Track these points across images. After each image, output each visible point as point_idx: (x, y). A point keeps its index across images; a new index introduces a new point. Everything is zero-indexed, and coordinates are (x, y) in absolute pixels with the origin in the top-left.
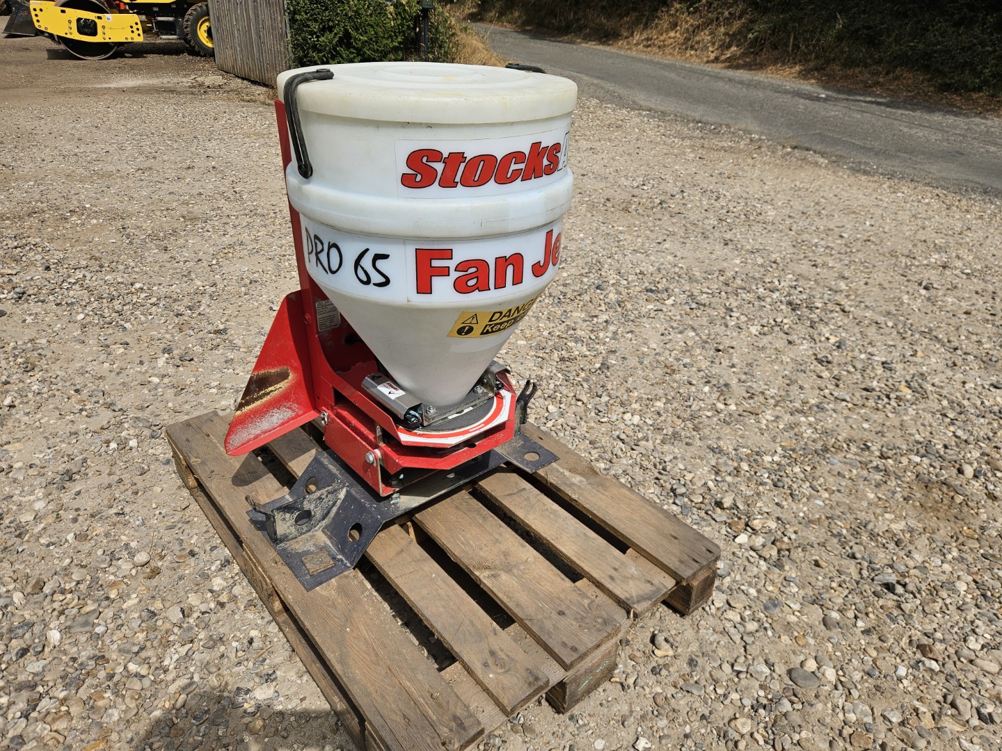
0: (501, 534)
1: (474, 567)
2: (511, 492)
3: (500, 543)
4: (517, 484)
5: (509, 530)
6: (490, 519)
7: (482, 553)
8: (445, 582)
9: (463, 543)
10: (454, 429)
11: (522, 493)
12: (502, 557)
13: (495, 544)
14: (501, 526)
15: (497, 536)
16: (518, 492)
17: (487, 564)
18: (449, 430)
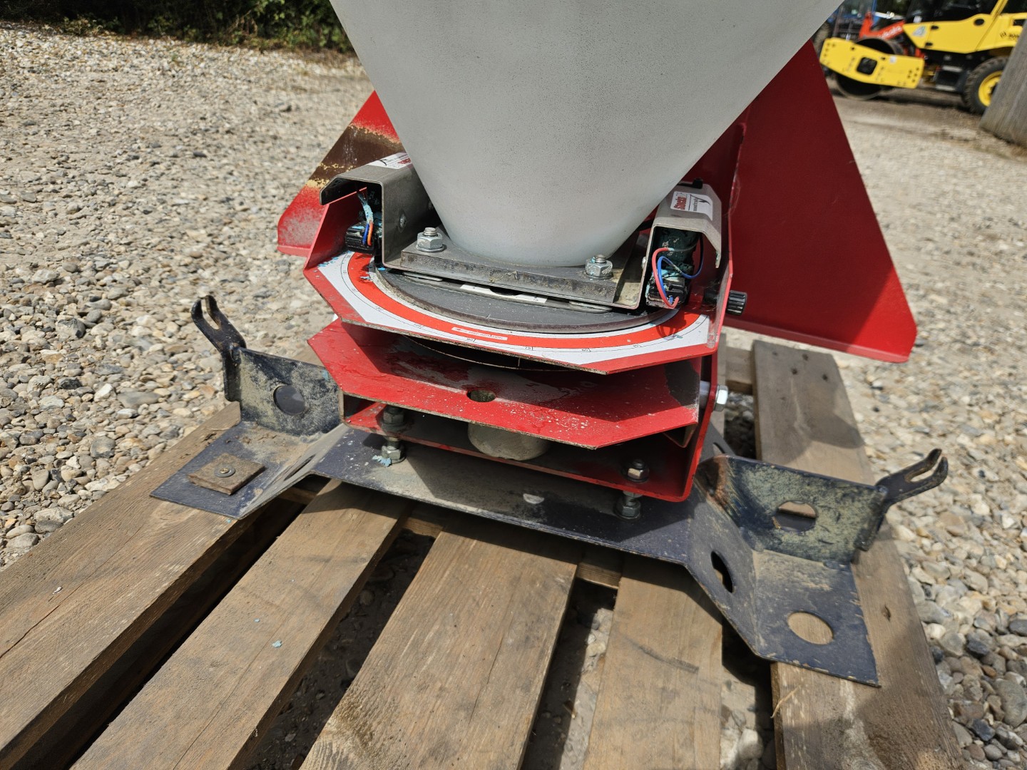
0: (498, 703)
1: (352, 707)
2: (657, 649)
3: (470, 717)
4: (694, 644)
5: (529, 713)
6: (533, 654)
7: (407, 699)
8: (266, 676)
9: (416, 644)
10: (428, 305)
11: (676, 672)
12: (423, 750)
13: (460, 707)
14: (526, 688)
15: (487, 698)
16: (670, 662)
17: (377, 728)
18: (418, 300)
